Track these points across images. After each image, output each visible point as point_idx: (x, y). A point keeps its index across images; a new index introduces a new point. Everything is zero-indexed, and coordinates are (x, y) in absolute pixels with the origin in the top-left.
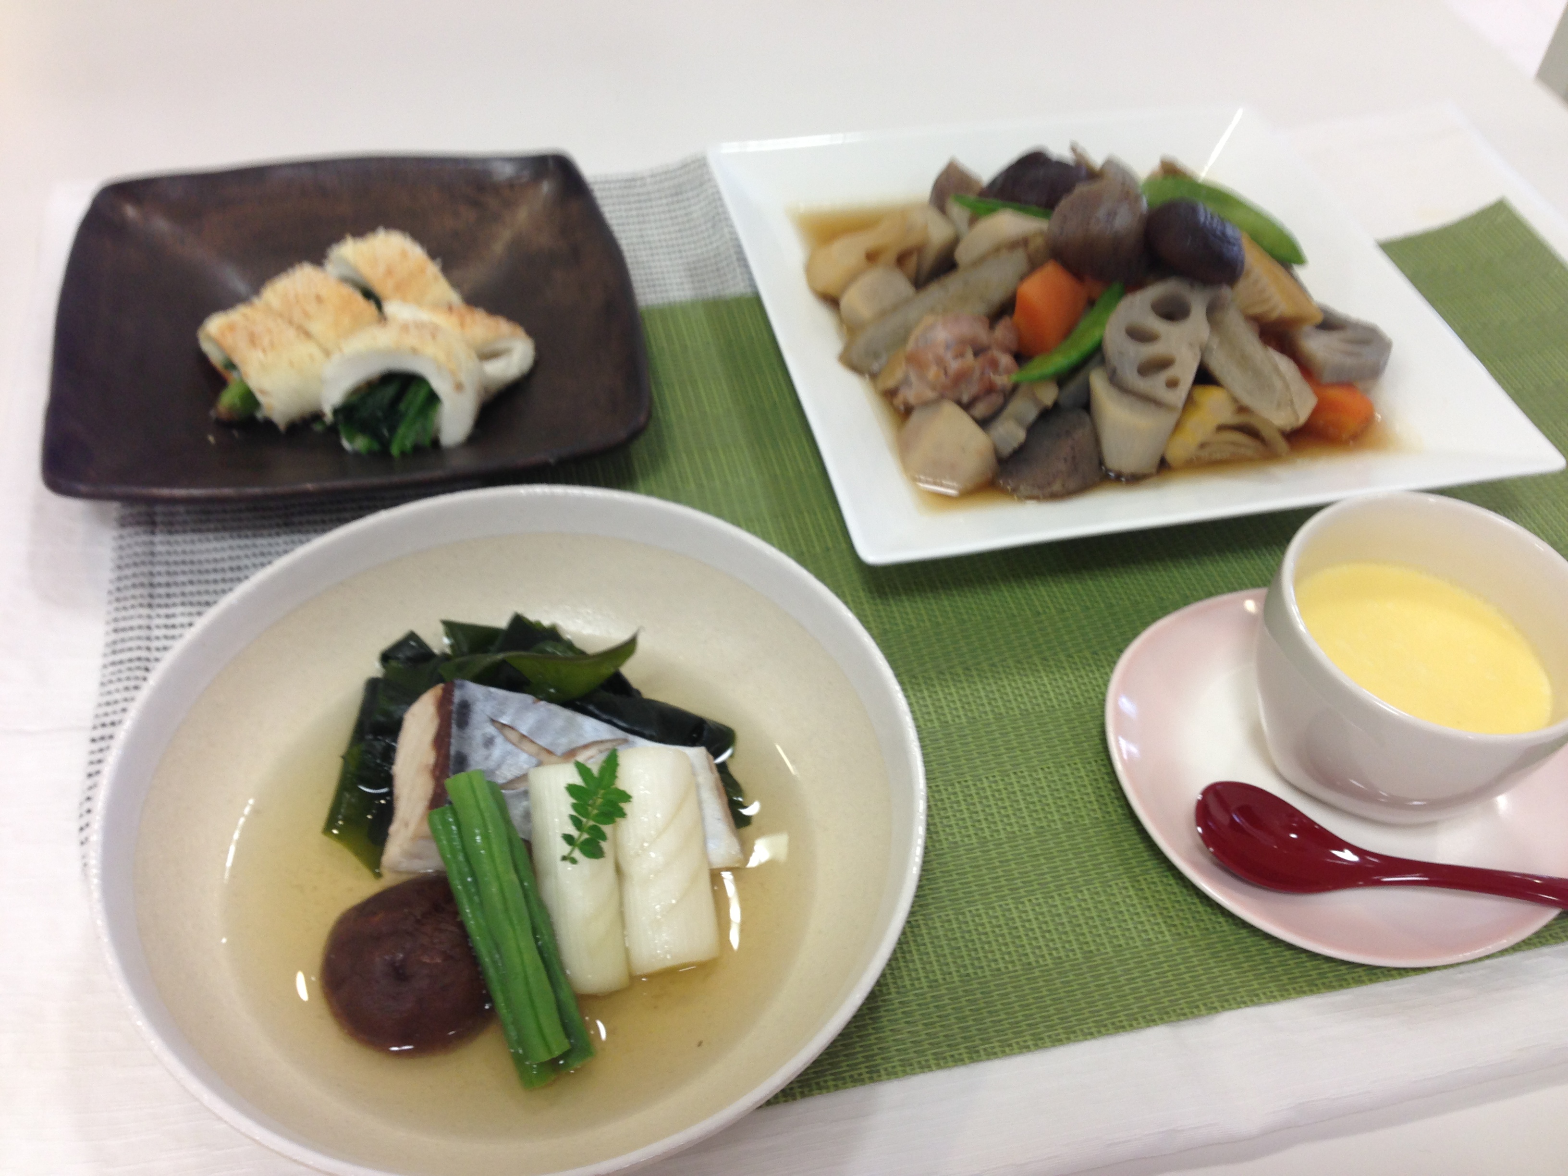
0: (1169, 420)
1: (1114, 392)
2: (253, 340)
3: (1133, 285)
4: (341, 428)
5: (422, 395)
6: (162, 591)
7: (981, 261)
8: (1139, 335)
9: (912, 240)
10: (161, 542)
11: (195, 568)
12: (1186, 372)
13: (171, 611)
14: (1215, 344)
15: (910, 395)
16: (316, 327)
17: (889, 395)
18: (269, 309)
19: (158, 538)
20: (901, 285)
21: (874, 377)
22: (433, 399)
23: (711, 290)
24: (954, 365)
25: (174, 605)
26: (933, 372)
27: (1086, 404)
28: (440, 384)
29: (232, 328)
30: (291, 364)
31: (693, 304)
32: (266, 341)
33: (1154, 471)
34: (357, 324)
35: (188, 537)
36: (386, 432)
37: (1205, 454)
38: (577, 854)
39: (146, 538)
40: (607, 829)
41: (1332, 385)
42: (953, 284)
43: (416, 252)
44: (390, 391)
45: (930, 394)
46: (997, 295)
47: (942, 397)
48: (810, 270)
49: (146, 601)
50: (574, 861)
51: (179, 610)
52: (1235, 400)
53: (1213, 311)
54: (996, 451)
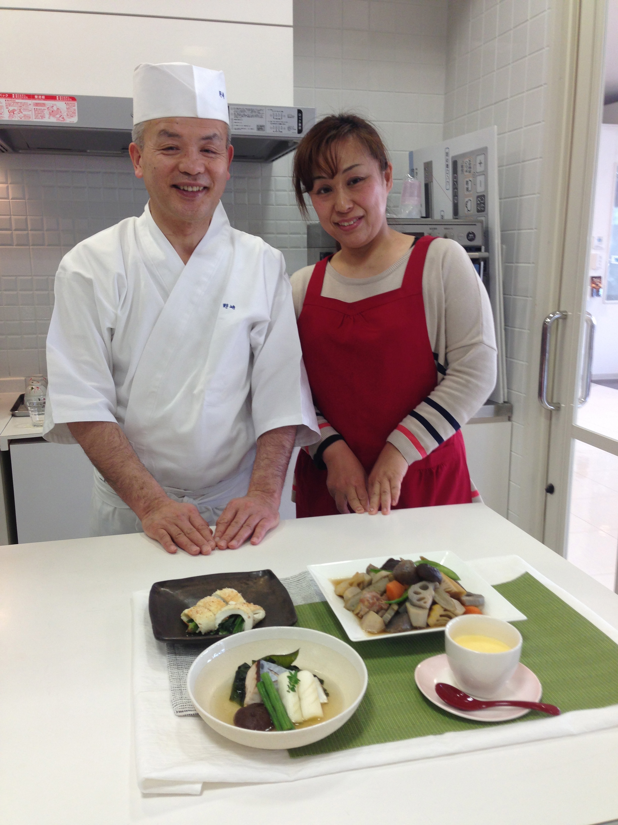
0: (426, 612)
1: (412, 606)
2: (197, 612)
3: (415, 582)
4: (220, 630)
5: (240, 620)
6: (180, 666)
7: (377, 582)
8: (416, 593)
9: (360, 580)
10: (178, 657)
11: (187, 662)
12: (429, 602)
13: (183, 670)
14: (436, 595)
15: (362, 613)
16: (212, 608)
17: (357, 615)
18: (199, 606)
19: (177, 657)
20: (358, 590)
21: (353, 611)
22: (243, 621)
23: (310, 601)
24: (371, 601)
25: (183, 669)
26: (366, 603)
27: (406, 611)
28: (245, 617)
29: (191, 611)
30: (207, 617)
31: (305, 605)
32: (200, 612)
33: (425, 627)
34: (222, 607)
35: (184, 656)
36: (231, 629)
37: (438, 623)
38: (290, 691)
39: (175, 656)
40: (296, 685)
41: (469, 606)
42: (371, 588)
43: (235, 592)
44: (232, 619)
45: (367, 610)
46: (382, 589)
47: (370, 610)
48: (335, 591)
49: (177, 668)
50: (289, 692)
51: (184, 670)
52: (443, 607)
53: (436, 590)
54: (384, 622)
